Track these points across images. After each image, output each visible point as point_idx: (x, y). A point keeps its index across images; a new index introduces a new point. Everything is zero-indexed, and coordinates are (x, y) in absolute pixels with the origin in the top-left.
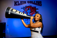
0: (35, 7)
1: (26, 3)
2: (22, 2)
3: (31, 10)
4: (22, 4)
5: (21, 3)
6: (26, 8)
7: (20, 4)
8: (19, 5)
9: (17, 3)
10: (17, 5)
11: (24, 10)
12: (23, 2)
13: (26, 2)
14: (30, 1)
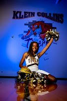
0: (51, 24)
1: (34, 16)
2: (27, 13)
3: (43, 29)
4: (27, 17)
5: (25, 14)
6: (33, 25)
7: (23, 16)
8: (21, 17)
9: (18, 15)
10: (17, 18)
11: (29, 28)
12: (29, 13)
13: (34, 13)
14: (42, 13)
